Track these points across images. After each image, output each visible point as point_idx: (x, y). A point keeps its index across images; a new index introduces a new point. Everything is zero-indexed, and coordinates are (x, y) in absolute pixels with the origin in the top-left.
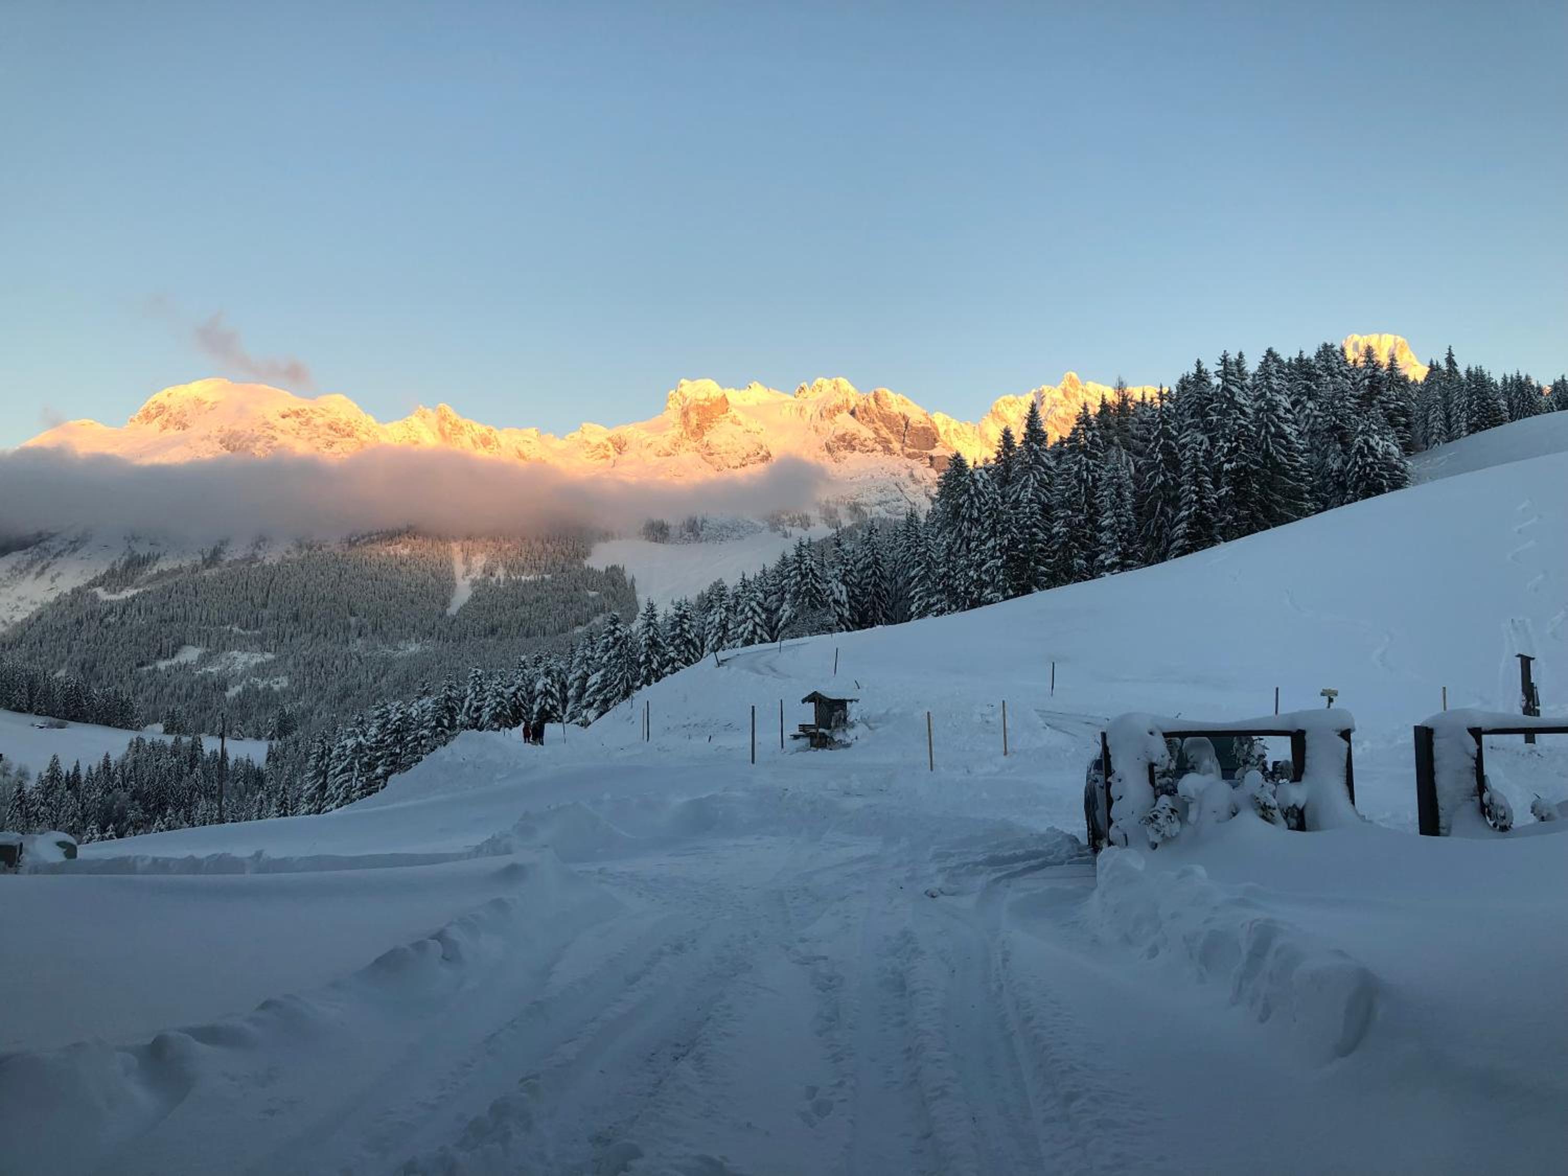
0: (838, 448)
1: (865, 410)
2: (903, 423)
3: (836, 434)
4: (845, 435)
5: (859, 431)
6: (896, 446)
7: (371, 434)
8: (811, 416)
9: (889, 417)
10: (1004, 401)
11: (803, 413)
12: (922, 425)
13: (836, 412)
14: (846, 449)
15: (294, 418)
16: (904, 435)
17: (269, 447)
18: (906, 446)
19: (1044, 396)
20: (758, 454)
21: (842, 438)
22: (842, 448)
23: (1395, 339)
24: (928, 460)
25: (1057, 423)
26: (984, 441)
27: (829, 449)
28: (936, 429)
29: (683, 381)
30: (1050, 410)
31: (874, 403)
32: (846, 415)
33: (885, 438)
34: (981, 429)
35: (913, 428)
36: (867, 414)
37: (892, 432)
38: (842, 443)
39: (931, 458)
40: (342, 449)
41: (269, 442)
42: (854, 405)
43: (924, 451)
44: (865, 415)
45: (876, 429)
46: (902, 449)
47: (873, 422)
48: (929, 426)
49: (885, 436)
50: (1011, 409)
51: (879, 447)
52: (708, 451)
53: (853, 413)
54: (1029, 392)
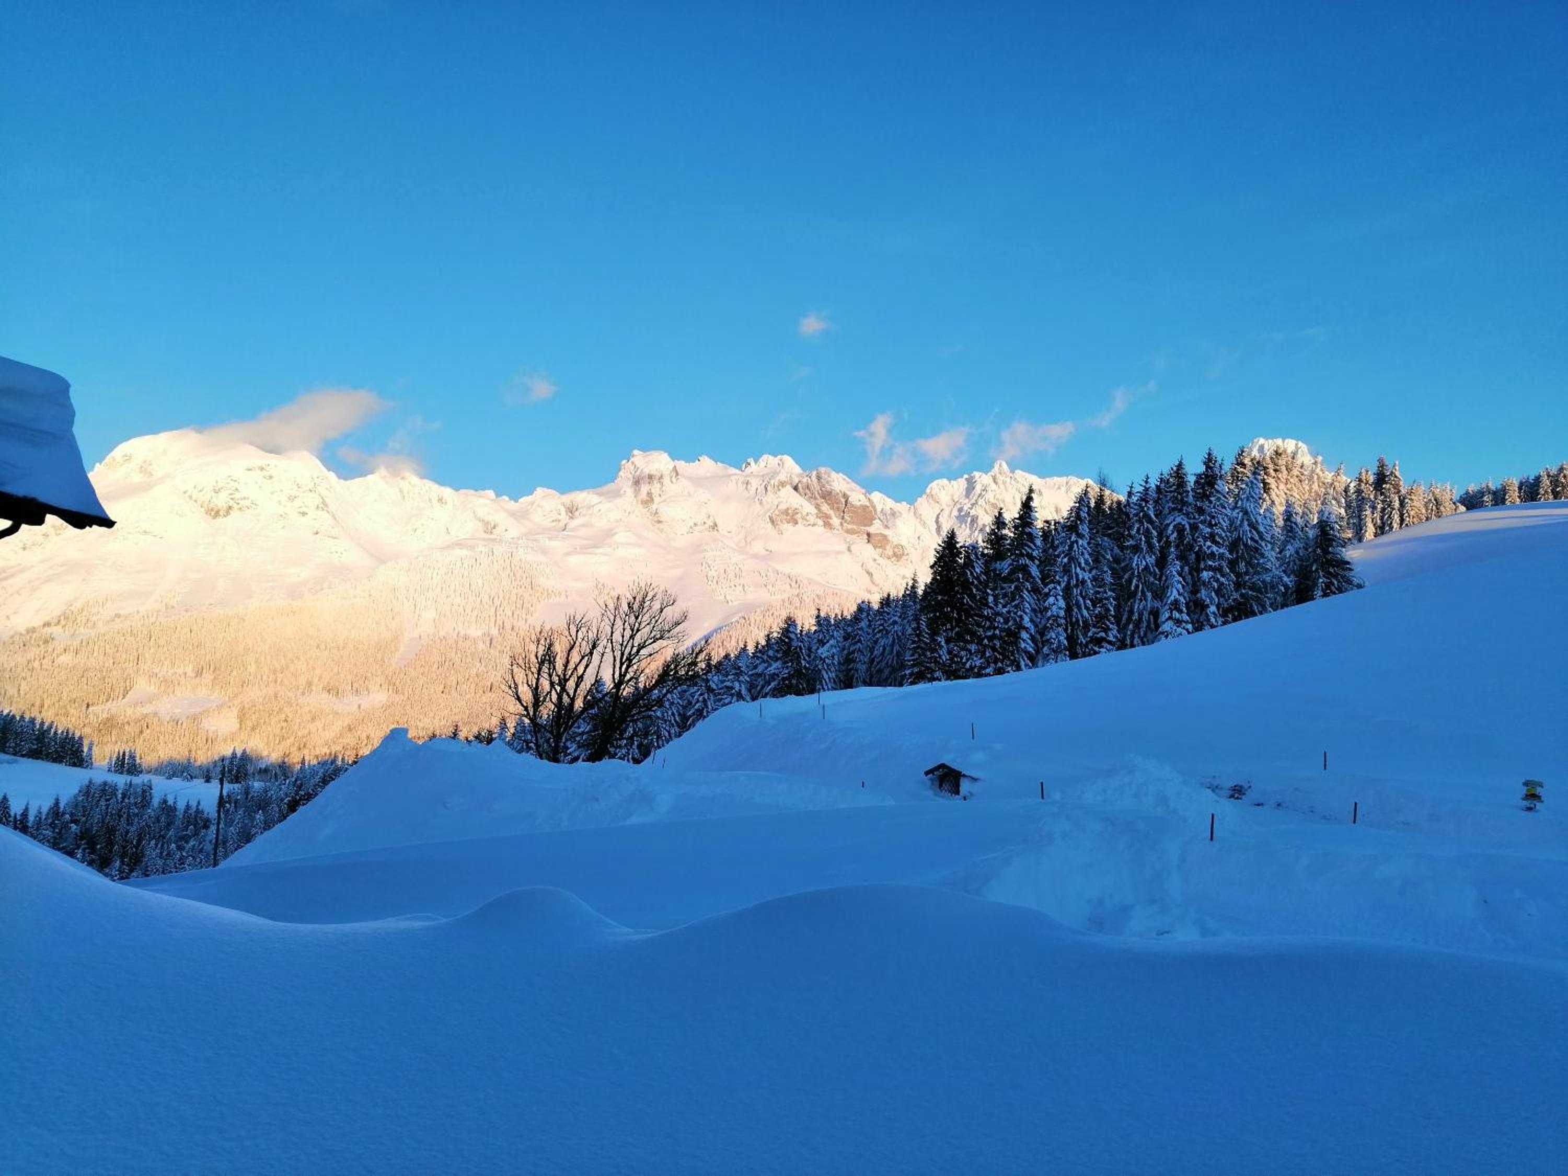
0: (781, 521)
1: (808, 487)
2: (843, 500)
3: (779, 508)
4: (788, 509)
5: (802, 506)
6: (835, 521)
7: (332, 490)
8: (757, 489)
9: (830, 493)
10: (938, 485)
11: (749, 486)
12: (861, 503)
13: (780, 487)
14: (788, 522)
15: (259, 472)
16: (844, 512)
17: (232, 499)
18: (845, 522)
19: (975, 482)
20: (705, 523)
21: (786, 512)
22: (784, 521)
23: (1297, 445)
24: (865, 537)
25: (987, 507)
26: (918, 520)
27: (772, 521)
28: (874, 507)
29: (636, 452)
30: (980, 495)
31: (816, 480)
32: (789, 489)
33: (825, 514)
34: (915, 509)
35: (852, 506)
36: (810, 490)
37: (832, 508)
38: (785, 517)
39: (869, 535)
40: (303, 503)
41: (231, 494)
42: (797, 481)
43: (862, 528)
44: (807, 491)
45: (817, 504)
46: (841, 524)
47: (815, 498)
48: (868, 504)
49: (826, 512)
50: (943, 493)
51: (820, 522)
52: (656, 519)
53: (796, 488)
54: (962, 477)
